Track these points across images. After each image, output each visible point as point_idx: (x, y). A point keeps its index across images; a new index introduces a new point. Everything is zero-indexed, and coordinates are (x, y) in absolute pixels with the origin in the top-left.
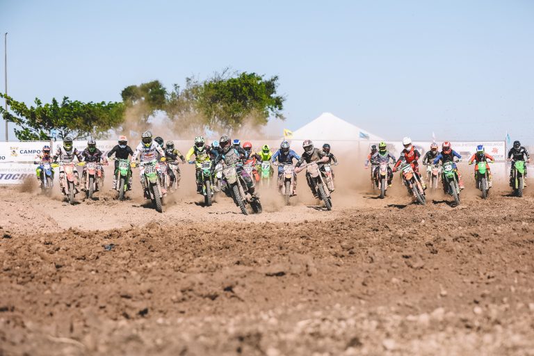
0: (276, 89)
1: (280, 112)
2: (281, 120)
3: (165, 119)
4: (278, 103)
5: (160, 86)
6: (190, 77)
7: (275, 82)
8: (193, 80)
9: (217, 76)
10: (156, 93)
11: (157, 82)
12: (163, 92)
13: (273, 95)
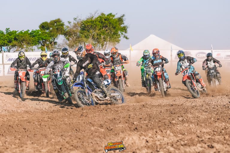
0: (124, 22)
1: (126, 35)
2: (126, 39)
3: (64, 40)
4: (124, 29)
5: (61, 22)
6: (76, 18)
7: (123, 18)
8: (78, 19)
9: (91, 16)
10: (59, 25)
11: (59, 19)
12: (62, 25)
13: (122, 26)
